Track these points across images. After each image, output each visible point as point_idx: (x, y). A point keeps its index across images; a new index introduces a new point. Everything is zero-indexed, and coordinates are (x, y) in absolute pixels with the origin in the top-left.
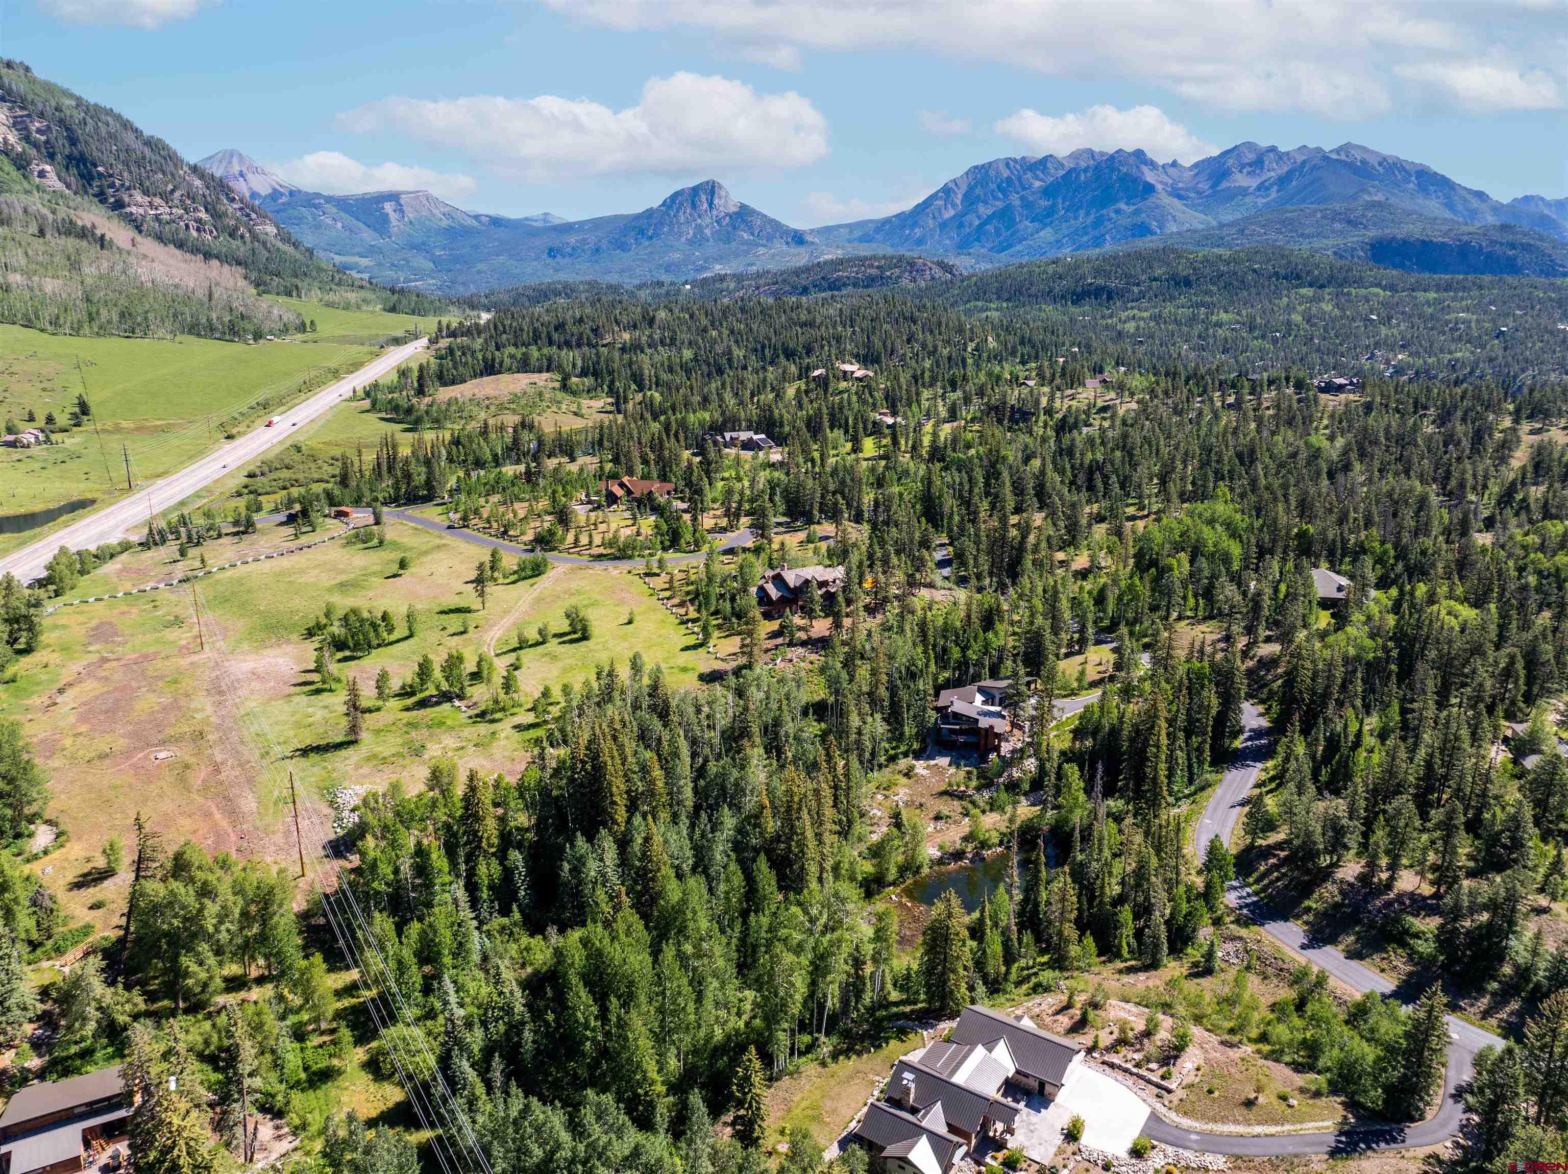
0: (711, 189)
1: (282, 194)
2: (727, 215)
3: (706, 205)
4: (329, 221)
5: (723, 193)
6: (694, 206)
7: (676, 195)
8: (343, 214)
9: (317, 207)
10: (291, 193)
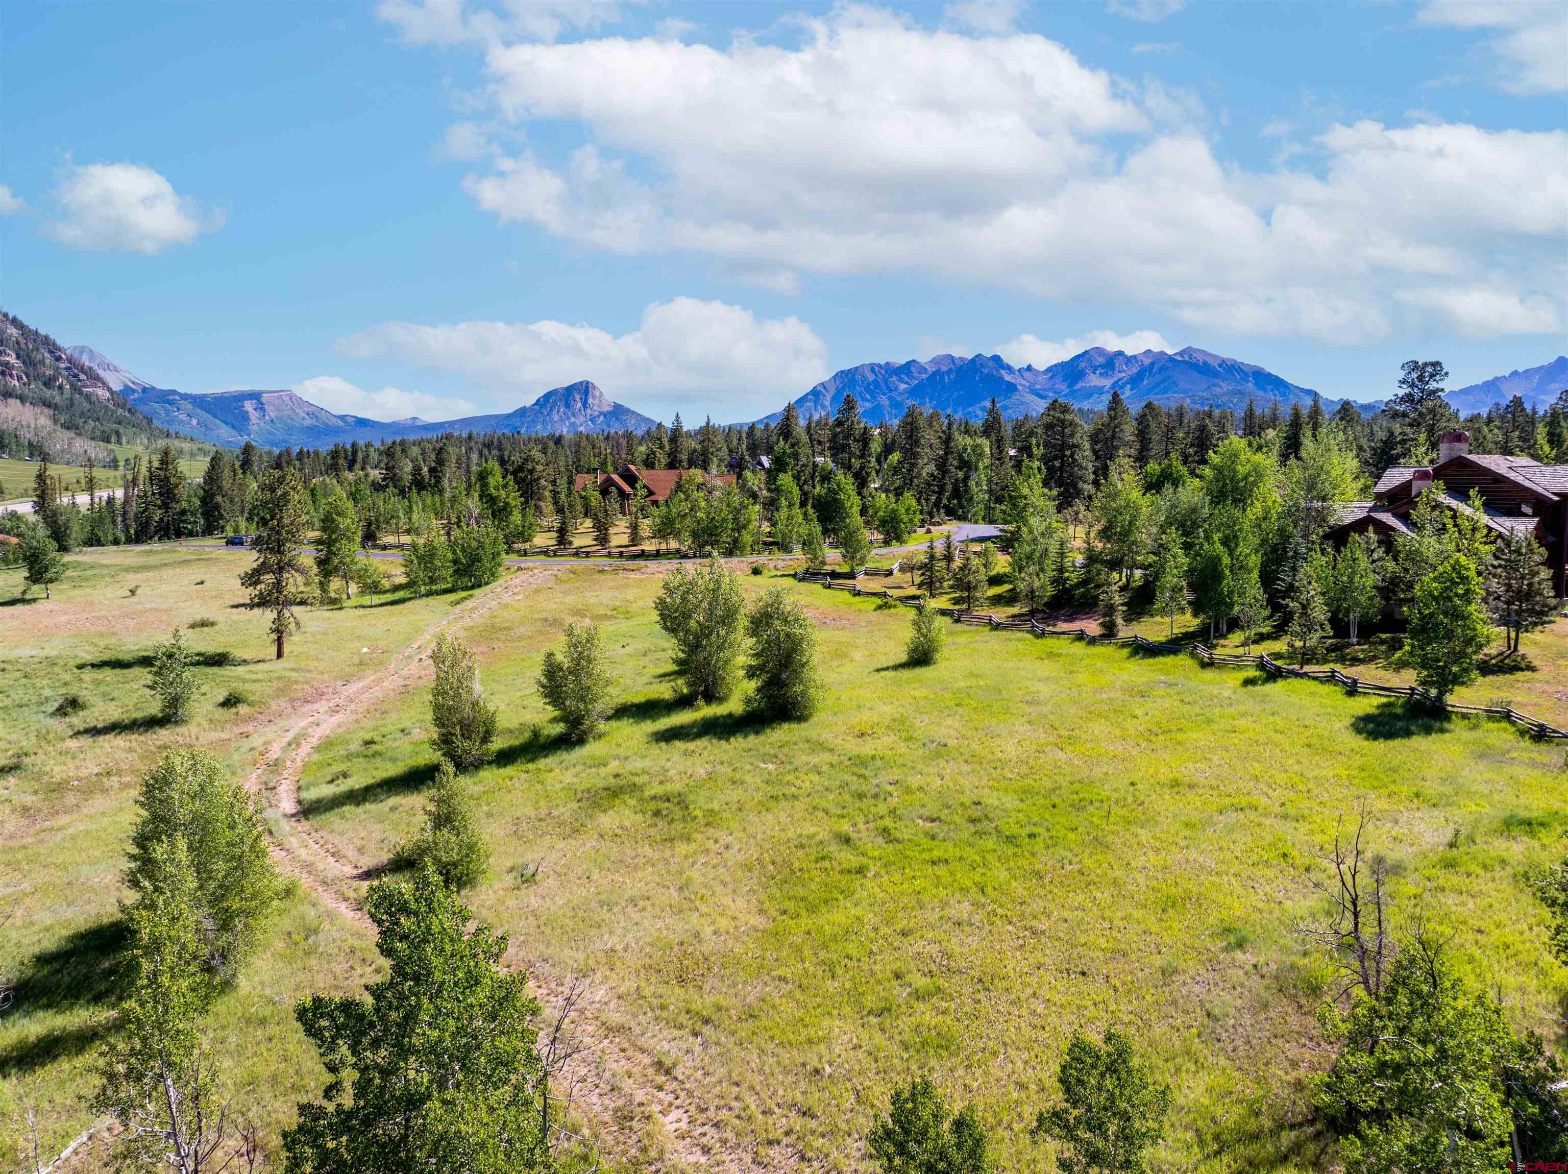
0: (584, 389)
1: (134, 391)
2: (601, 413)
3: (579, 405)
4: (183, 417)
5: (597, 394)
6: (568, 406)
7: (548, 396)
8: (198, 411)
9: (170, 403)
10: (144, 390)
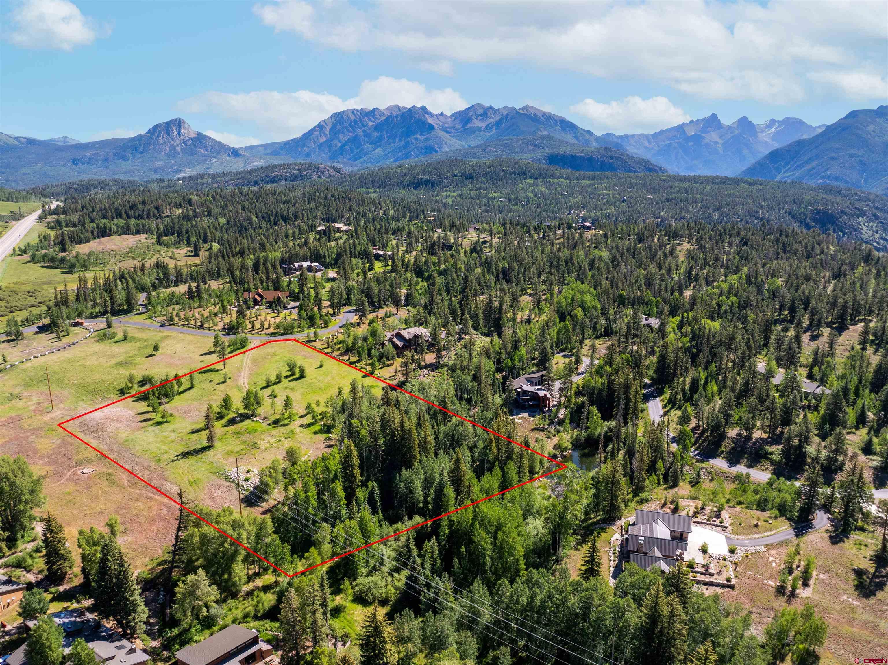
0: (178, 123)
2: (190, 138)
3: (176, 133)
6: (168, 134)
7: (155, 127)
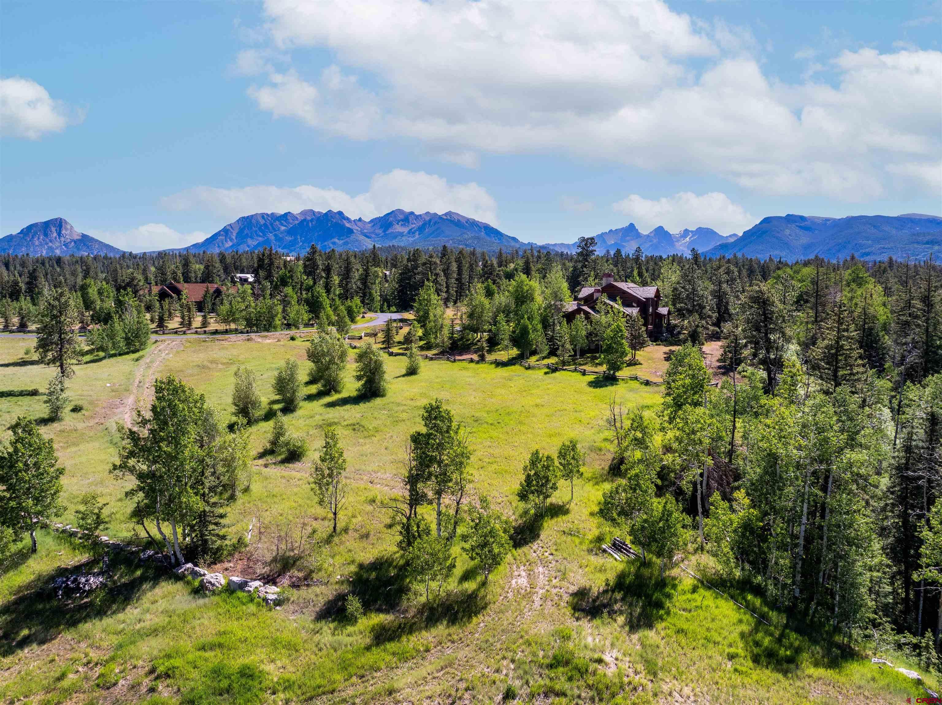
0: (59, 224)
2: (72, 241)
3: (55, 235)
5: (69, 227)
6: (46, 235)
7: (30, 227)
